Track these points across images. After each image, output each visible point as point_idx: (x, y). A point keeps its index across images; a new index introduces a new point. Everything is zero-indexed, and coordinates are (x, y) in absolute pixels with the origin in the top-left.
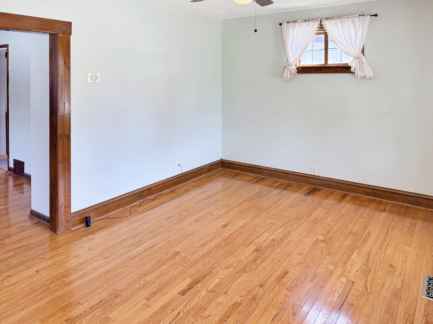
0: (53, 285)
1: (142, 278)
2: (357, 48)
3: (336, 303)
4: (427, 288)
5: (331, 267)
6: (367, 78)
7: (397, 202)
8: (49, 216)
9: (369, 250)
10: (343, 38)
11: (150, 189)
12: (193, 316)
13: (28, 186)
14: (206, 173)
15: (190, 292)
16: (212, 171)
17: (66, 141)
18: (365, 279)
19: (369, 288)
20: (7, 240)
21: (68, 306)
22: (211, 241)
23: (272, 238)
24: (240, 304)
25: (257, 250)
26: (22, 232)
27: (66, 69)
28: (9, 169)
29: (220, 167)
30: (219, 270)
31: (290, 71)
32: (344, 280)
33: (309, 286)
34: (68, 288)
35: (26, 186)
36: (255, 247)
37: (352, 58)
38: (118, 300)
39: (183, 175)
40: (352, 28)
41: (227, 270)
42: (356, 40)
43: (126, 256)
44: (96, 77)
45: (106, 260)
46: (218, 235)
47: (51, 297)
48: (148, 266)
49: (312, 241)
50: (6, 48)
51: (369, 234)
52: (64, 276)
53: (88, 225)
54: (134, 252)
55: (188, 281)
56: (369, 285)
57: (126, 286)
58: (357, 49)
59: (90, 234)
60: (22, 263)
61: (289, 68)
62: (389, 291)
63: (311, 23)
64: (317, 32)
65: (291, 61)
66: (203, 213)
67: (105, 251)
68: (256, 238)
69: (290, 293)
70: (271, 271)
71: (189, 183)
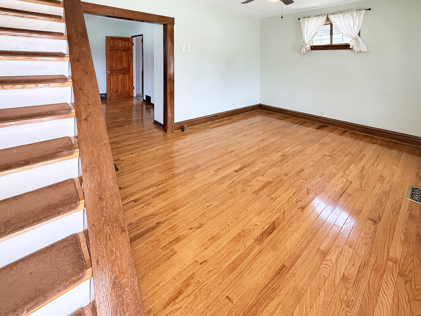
0: (165, 157)
1: (212, 160)
2: (355, 31)
3: (338, 192)
4: (411, 193)
5: (334, 171)
6: (362, 52)
7: (387, 138)
8: (163, 124)
9: (363, 165)
10: (344, 26)
11: (216, 116)
12: (242, 184)
13: (152, 109)
14: (250, 111)
15: (240, 171)
16: (254, 110)
17: (172, 83)
18: (360, 181)
19: (363, 187)
20: (142, 133)
21: (173, 168)
22: (253, 147)
23: (293, 150)
24: (272, 182)
25: (283, 156)
26: (149, 130)
27: (172, 43)
28: (144, 100)
29: (259, 109)
30: (258, 163)
31: (305, 48)
32: (345, 180)
33: (318, 179)
34: (173, 160)
35: (151, 110)
36: (282, 154)
37: (351, 39)
38: (199, 169)
39: (236, 110)
40: (351, 19)
41: (263, 163)
42: (354, 27)
43: (204, 148)
44: (187, 49)
45: (192, 149)
46: (257, 145)
47: (164, 162)
48: (215, 155)
49: (321, 155)
50: (142, 36)
51: (364, 155)
52: (171, 154)
53: (183, 131)
54: (208, 147)
55: (239, 166)
56: (363, 185)
57: (204, 163)
58: (354, 33)
59: (184, 135)
60: (150, 144)
61: (305, 46)
62: (379, 191)
63: (320, 17)
64: (325, 23)
65: (306, 42)
66: (248, 132)
67: (192, 144)
68: (282, 149)
69: (305, 181)
70: (292, 168)
71: (239, 116)
